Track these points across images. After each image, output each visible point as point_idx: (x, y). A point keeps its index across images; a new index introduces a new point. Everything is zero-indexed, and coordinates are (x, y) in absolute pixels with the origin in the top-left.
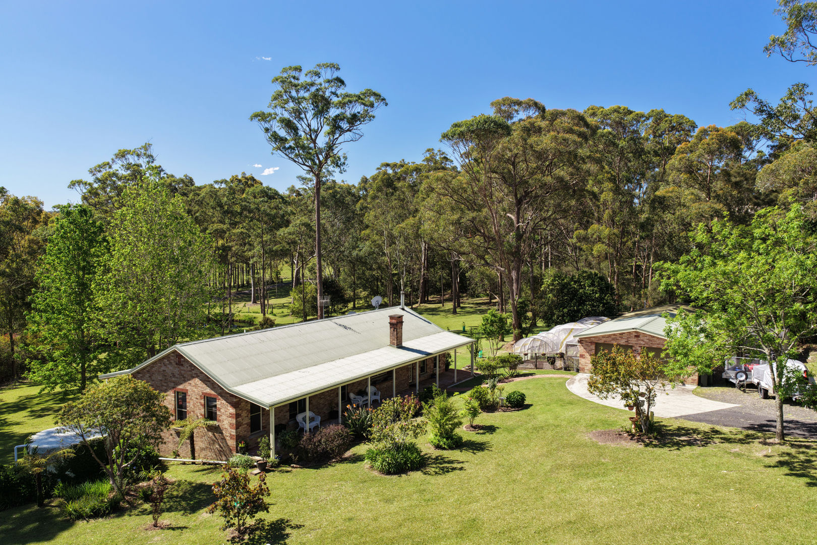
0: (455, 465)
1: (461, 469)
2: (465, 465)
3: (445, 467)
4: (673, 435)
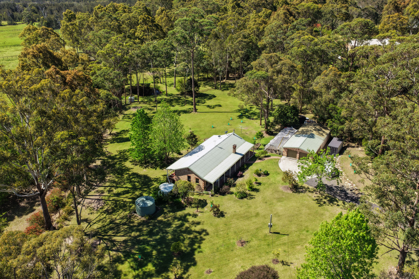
0: (253, 197)
1: (255, 198)
2: (255, 197)
3: (252, 197)
4: (299, 189)
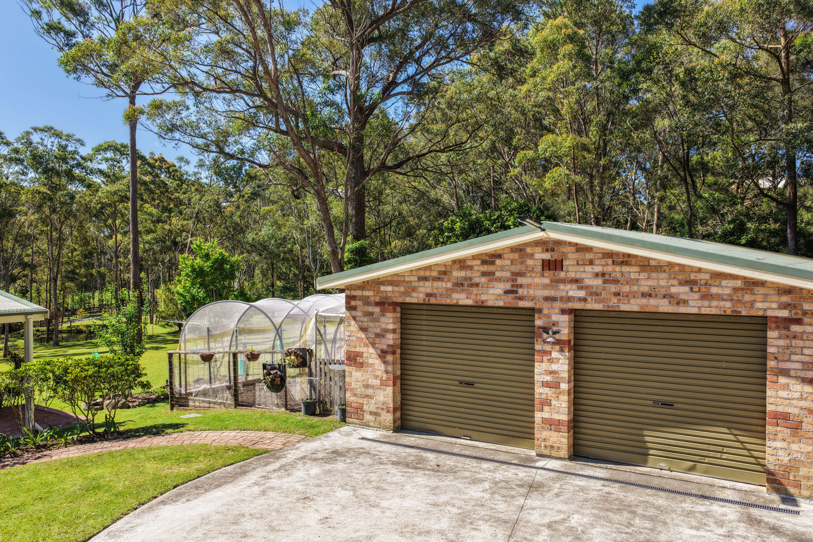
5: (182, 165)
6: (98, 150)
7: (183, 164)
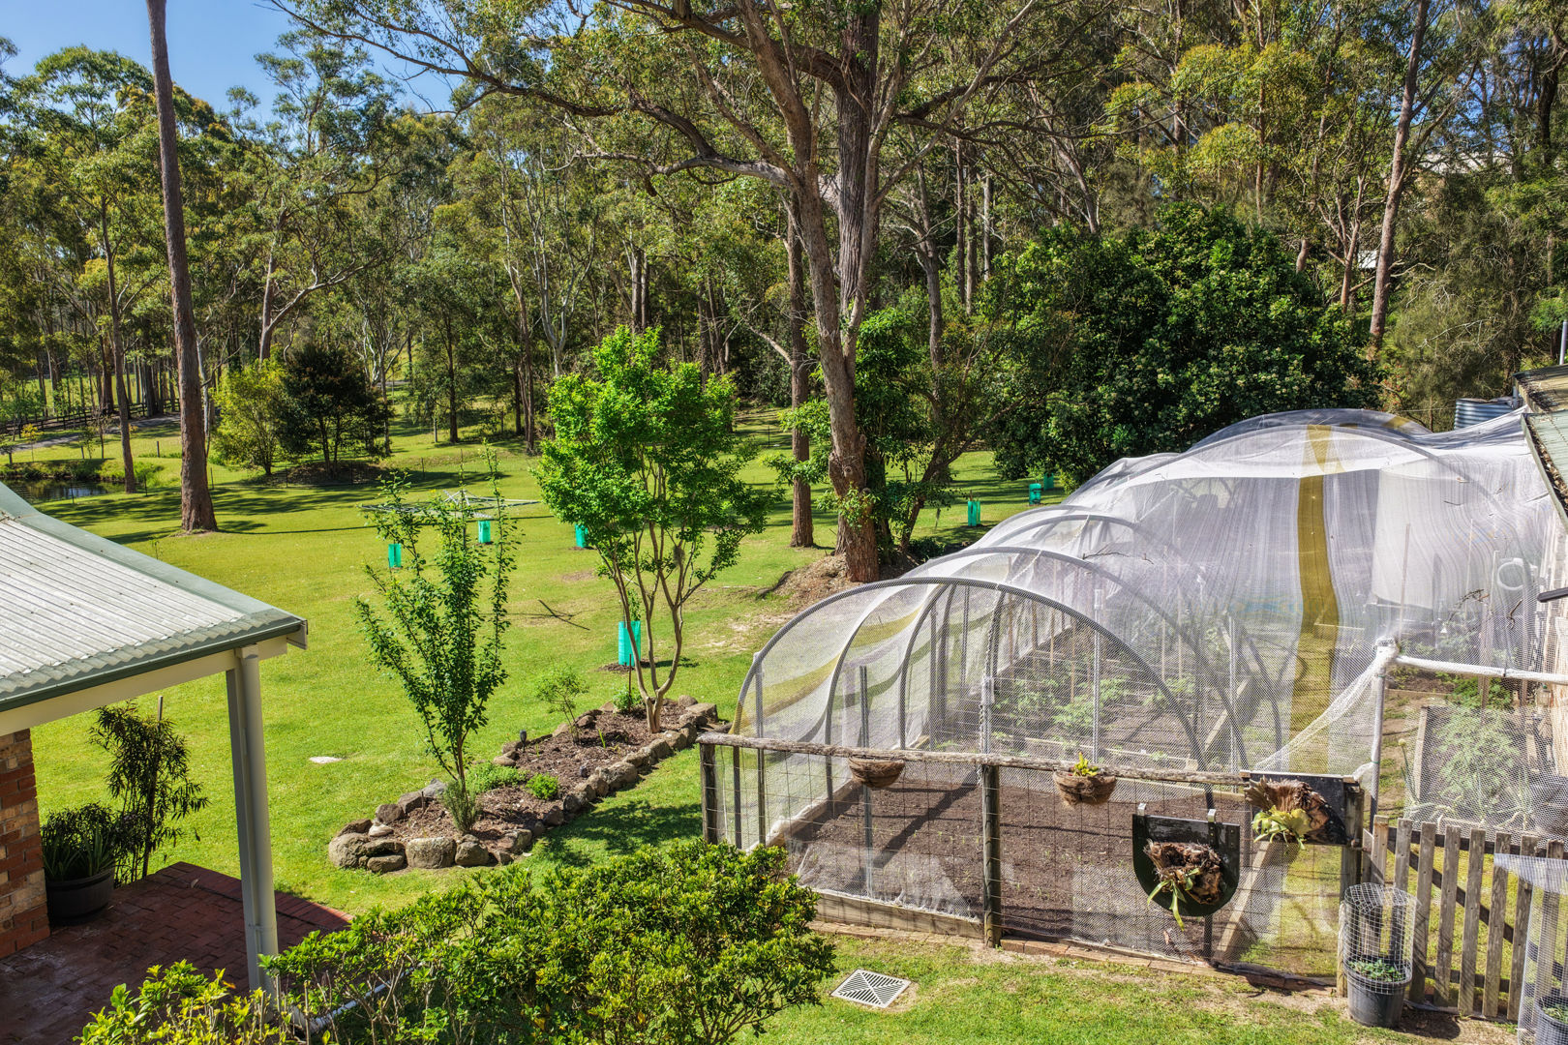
5: (242, 107)
6: (52, 68)
7: (243, 105)
